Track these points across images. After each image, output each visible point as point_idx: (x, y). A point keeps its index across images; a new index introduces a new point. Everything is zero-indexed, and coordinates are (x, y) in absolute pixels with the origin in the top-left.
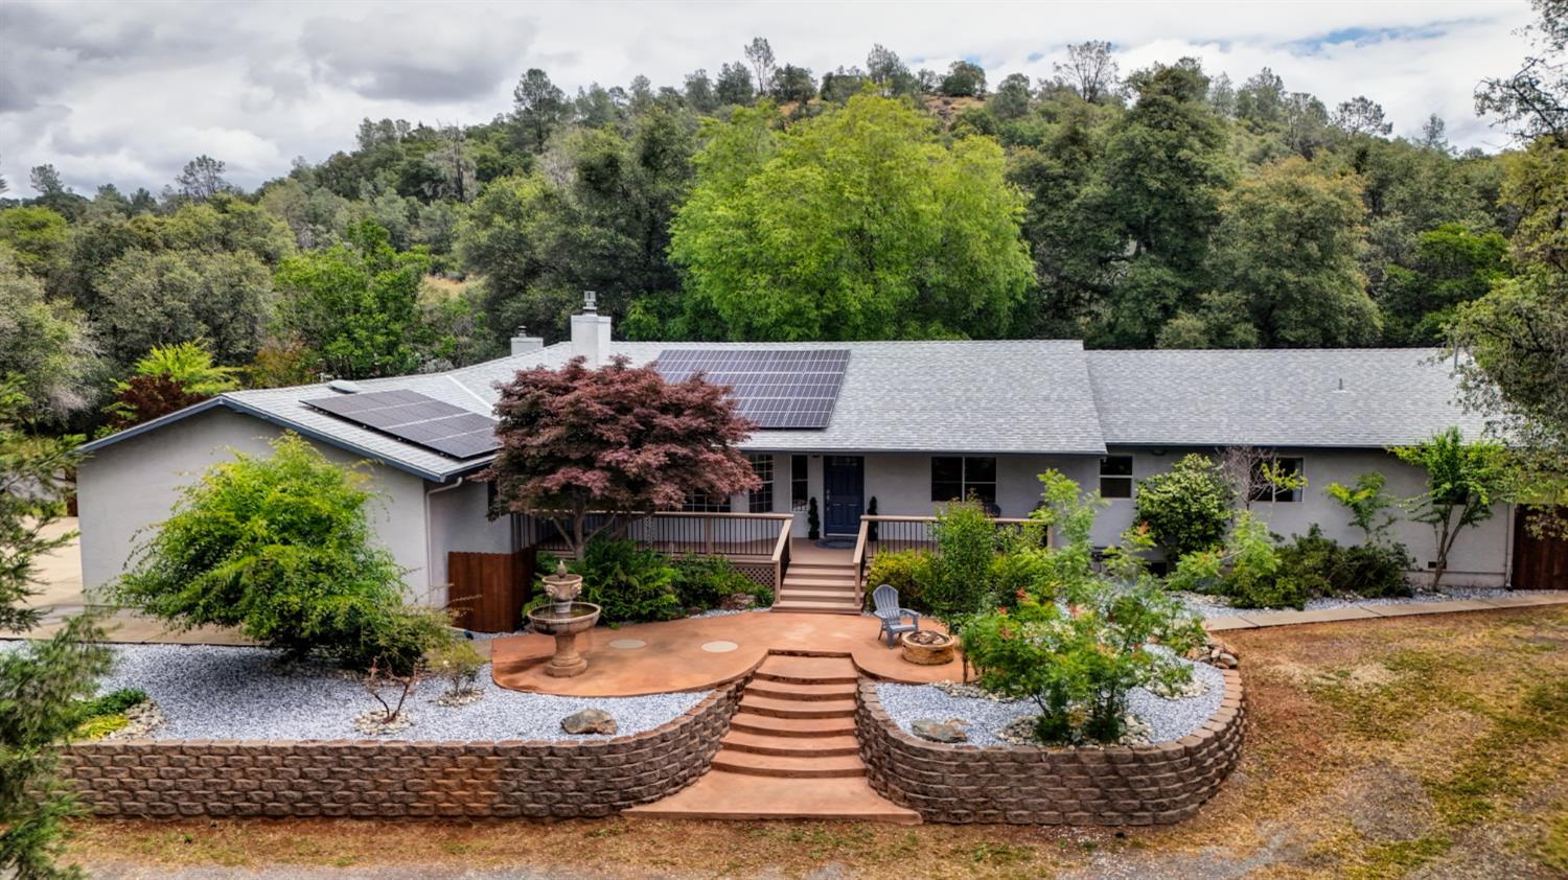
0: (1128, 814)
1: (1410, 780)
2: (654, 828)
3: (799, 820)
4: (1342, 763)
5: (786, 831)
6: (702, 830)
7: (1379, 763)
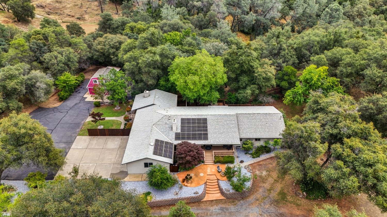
0: (243, 196)
1: (266, 189)
2: (204, 202)
3: (216, 200)
4: (260, 187)
5: (215, 201)
6: (208, 202)
7: (264, 187)
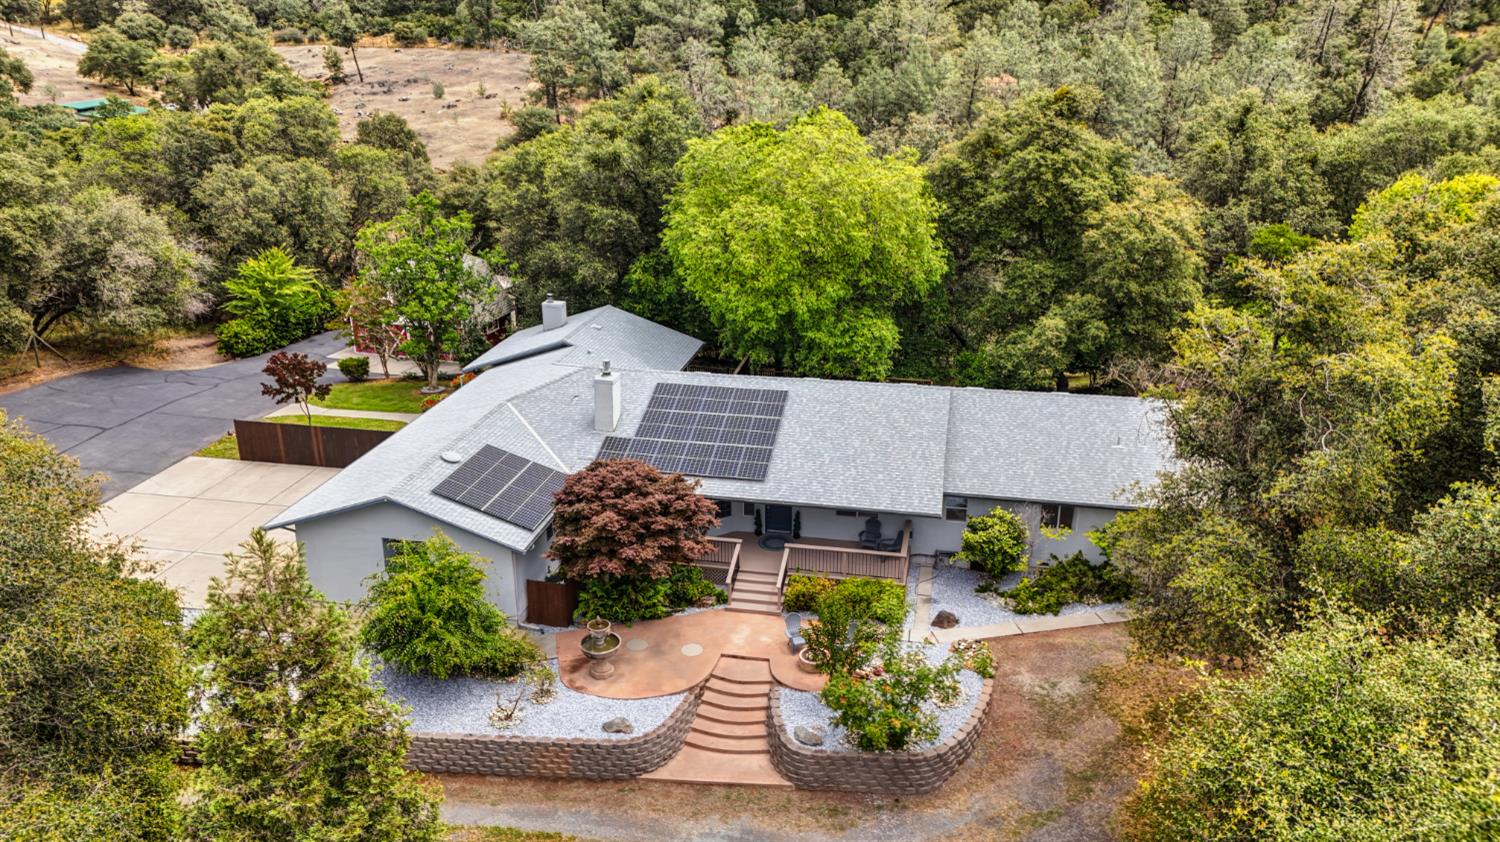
0: (903, 788)
1: (1060, 768)
2: (654, 787)
4: (1027, 754)
6: (680, 790)
7: (1048, 755)
